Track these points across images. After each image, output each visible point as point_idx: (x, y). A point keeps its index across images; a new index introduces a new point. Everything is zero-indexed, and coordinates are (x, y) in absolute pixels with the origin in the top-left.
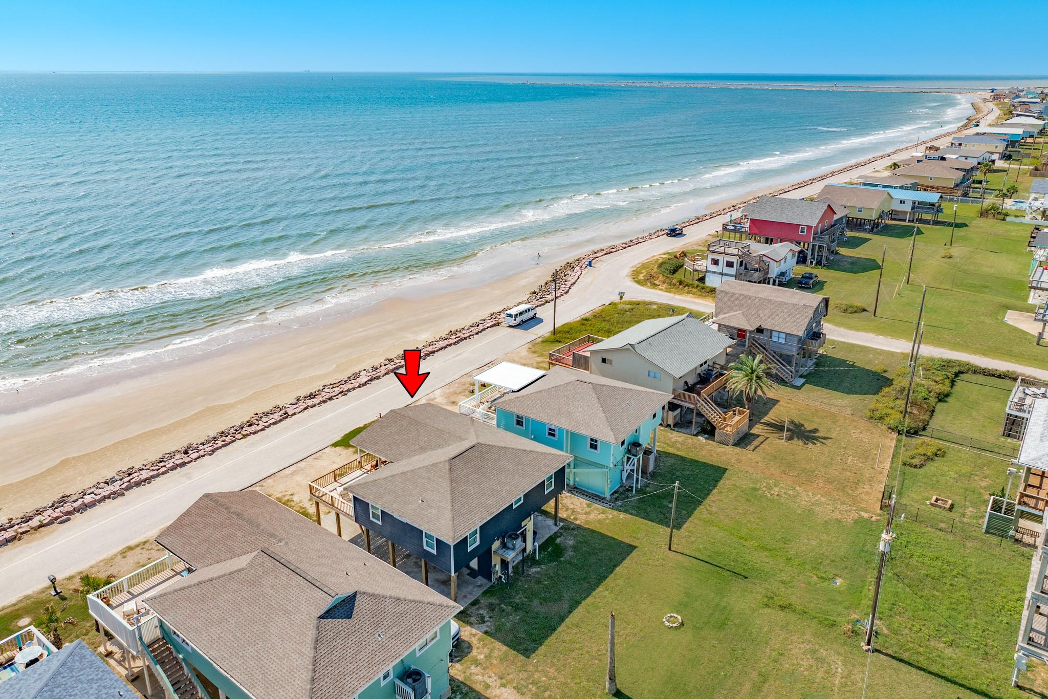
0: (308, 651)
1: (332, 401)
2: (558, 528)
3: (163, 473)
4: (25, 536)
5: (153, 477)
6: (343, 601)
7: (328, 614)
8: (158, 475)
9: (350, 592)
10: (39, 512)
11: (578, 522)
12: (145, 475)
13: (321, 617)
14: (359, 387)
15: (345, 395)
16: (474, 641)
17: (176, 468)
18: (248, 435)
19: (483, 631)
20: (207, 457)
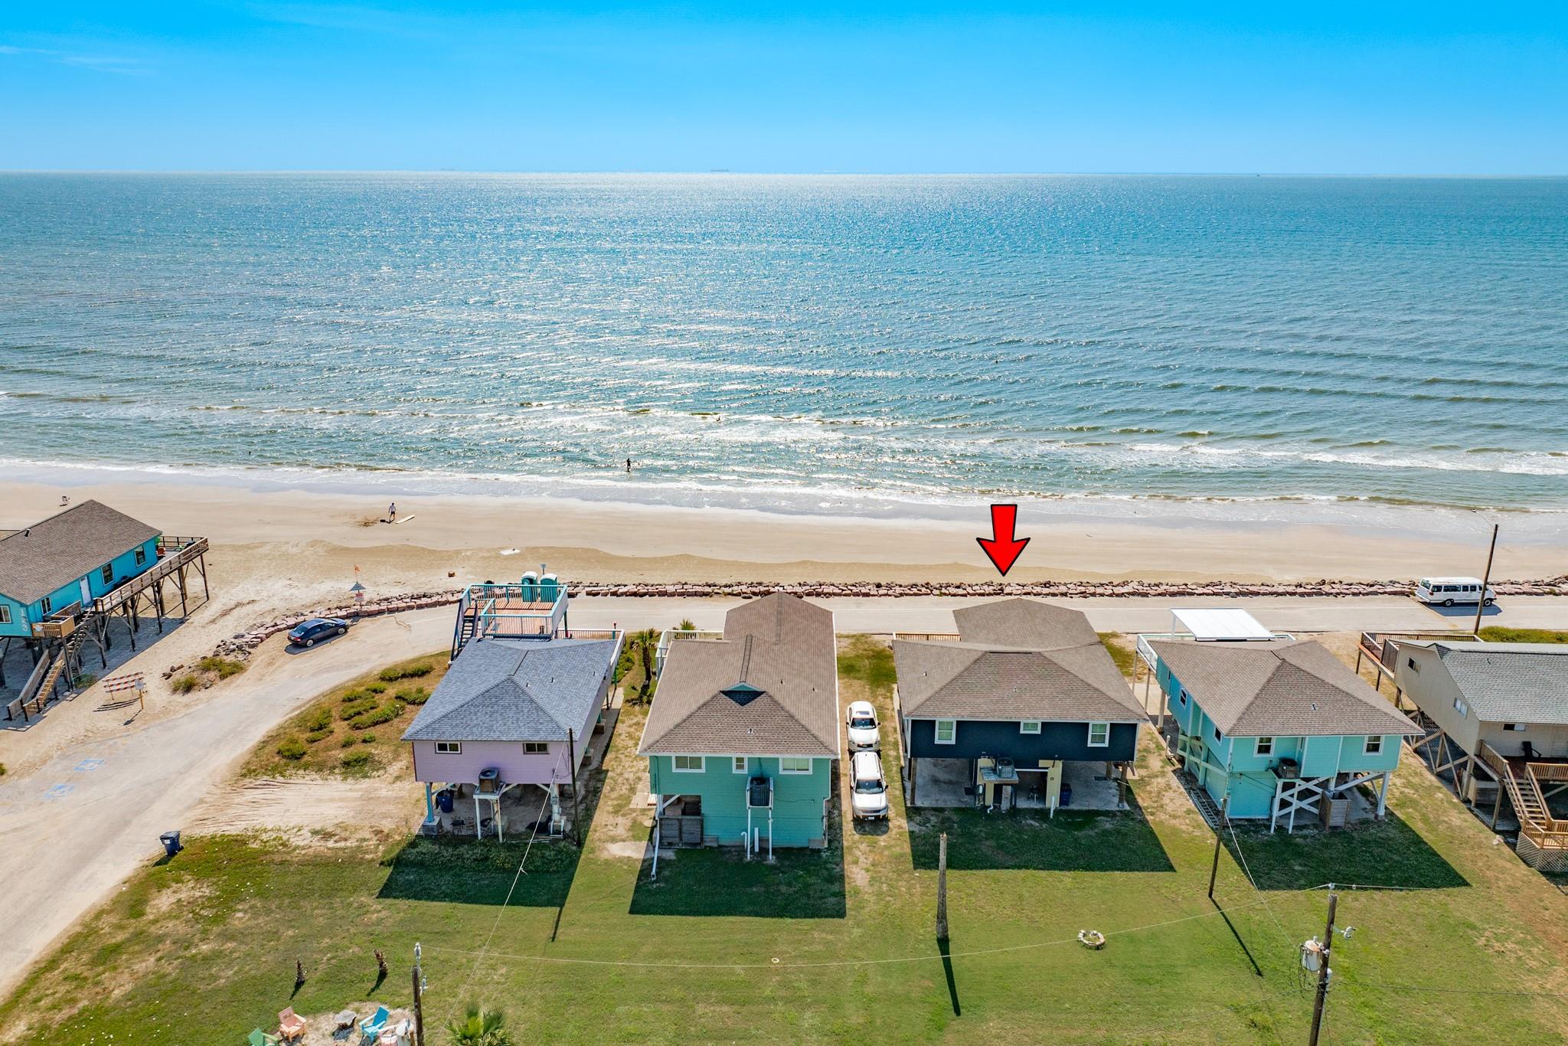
0: (694, 707)
1: (1064, 598)
2: (1117, 809)
3: (845, 595)
4: (716, 596)
5: (835, 594)
6: (749, 692)
7: (729, 694)
8: (839, 595)
9: (758, 689)
10: (739, 584)
11: (1149, 818)
12: (831, 589)
13: (724, 692)
14: (1111, 595)
15: (1085, 597)
16: (894, 831)
17: (859, 595)
18: (945, 594)
19: (912, 829)
20: (893, 597)
